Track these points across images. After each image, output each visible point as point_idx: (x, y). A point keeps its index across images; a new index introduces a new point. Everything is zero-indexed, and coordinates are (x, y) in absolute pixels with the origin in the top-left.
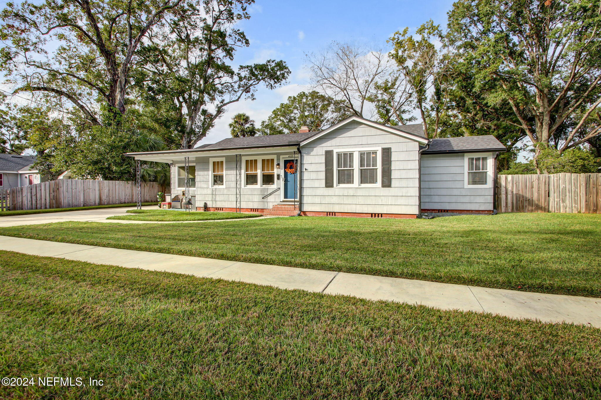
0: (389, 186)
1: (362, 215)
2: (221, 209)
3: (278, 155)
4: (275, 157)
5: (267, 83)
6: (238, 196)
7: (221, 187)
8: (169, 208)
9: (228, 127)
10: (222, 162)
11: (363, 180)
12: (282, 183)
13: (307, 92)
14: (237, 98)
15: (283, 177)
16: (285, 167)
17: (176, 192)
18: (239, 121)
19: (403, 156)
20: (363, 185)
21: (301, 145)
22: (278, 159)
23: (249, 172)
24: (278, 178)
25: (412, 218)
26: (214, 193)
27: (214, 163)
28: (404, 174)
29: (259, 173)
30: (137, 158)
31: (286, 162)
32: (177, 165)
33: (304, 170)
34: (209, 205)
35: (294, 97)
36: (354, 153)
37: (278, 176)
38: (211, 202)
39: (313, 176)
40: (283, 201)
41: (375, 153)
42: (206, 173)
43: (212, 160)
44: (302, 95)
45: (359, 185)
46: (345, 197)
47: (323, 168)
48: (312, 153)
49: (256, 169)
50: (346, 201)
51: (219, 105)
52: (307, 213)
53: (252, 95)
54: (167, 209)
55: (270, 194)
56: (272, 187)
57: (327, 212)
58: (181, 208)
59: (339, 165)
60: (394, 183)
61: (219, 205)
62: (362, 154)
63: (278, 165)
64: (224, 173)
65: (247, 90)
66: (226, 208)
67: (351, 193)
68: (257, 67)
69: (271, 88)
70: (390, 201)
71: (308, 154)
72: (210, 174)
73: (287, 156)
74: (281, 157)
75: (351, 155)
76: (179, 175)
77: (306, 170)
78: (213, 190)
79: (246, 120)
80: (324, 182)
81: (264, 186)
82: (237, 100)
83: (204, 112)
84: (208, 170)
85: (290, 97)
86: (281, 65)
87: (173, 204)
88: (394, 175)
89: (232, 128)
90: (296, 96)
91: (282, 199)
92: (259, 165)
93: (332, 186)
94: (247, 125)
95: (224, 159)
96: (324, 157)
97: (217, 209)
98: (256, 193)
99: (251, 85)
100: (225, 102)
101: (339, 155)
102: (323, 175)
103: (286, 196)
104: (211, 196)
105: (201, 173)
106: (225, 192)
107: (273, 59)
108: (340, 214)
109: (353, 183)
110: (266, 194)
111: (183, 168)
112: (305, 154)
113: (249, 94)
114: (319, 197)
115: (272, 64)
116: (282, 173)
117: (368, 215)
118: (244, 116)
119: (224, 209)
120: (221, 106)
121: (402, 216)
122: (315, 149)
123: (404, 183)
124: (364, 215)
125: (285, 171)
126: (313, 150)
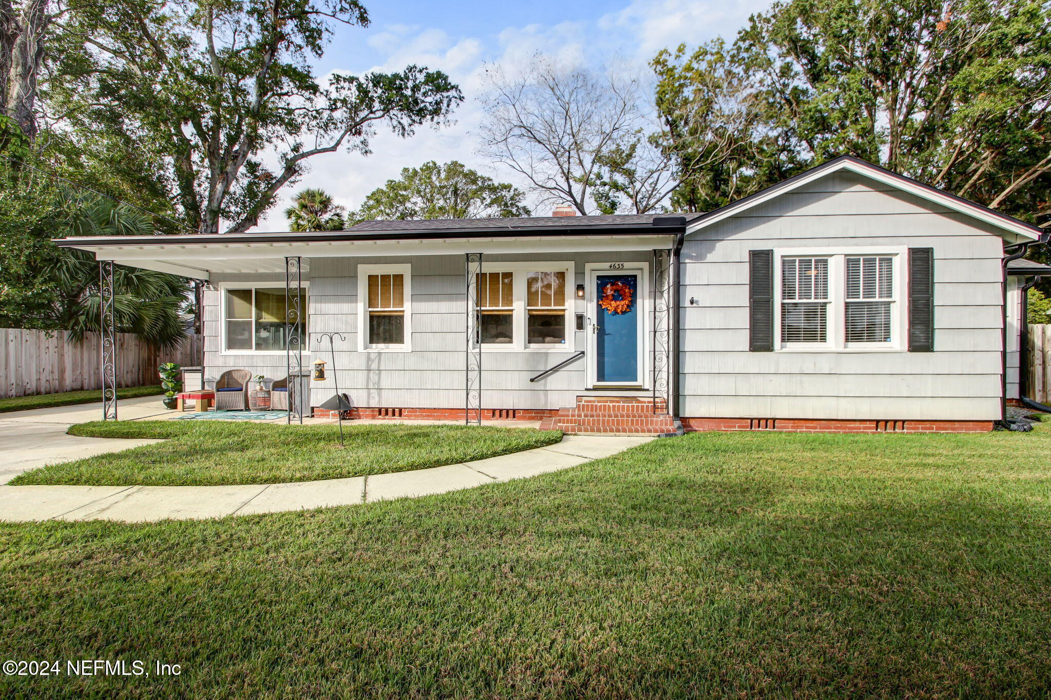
0: (928, 347)
1: (852, 425)
2: (398, 412)
3: (580, 260)
4: (569, 267)
5: (395, 123)
6: (473, 375)
7: (393, 347)
8: (204, 409)
9: (285, 216)
10: (399, 278)
11: (853, 334)
12: (590, 336)
13: (440, 163)
14: (332, 144)
15: (594, 321)
16: (601, 295)
17: (220, 362)
18: (309, 205)
19: (963, 272)
20: (854, 346)
21: (688, 232)
22: (580, 273)
23: (487, 307)
24: (580, 324)
25: (982, 429)
26: (374, 366)
27: (372, 279)
28: (966, 318)
29: (519, 311)
30: (103, 254)
31: (603, 282)
32: (223, 287)
33: (687, 304)
34: (358, 400)
35: (414, 170)
36: (831, 261)
37: (580, 321)
38: (364, 393)
39: (714, 319)
40: (595, 389)
41: (887, 260)
42: (345, 307)
43: (364, 271)
44: (431, 168)
45: (845, 347)
46: (805, 378)
47: (743, 296)
48: (710, 257)
49: (508, 299)
50: (810, 386)
51: (291, 155)
52: (692, 422)
53: (364, 143)
54: (198, 411)
55: (555, 369)
56: (557, 351)
57: (752, 420)
58: (247, 409)
59: (788, 292)
60: (940, 340)
61: (390, 400)
62: (852, 262)
63: (580, 287)
64: (407, 307)
65: (355, 129)
66: (413, 410)
67: (825, 365)
68: (377, 80)
69: (403, 135)
70: (928, 386)
71: (700, 258)
72: (359, 311)
73: (606, 265)
74: (589, 266)
75: (822, 262)
76: (230, 313)
77: (692, 302)
78: (369, 359)
79: (326, 203)
80: (745, 337)
81: (533, 345)
82: (334, 149)
83: (253, 167)
84: (353, 298)
85: (406, 170)
86: (438, 82)
87: (219, 396)
88: (941, 318)
89: (294, 218)
90: (418, 169)
91: (591, 379)
92: (520, 289)
93: (768, 347)
94: (326, 216)
95: (405, 270)
96: (746, 268)
97: (383, 412)
98: (510, 365)
99: (364, 120)
100: (305, 149)
101: (787, 263)
102: (743, 319)
103: (601, 376)
104: (362, 376)
105: (331, 307)
106: (412, 363)
107: (419, 66)
108: (791, 424)
109: (823, 339)
110: (542, 368)
111: (245, 294)
112: (691, 257)
113: (357, 140)
114: (732, 379)
115: (418, 75)
116: (590, 310)
117: (868, 424)
118: (321, 194)
119: (405, 413)
120: (295, 159)
121: (957, 425)
122: (719, 245)
123: (966, 341)
124: (857, 425)
125: (599, 306)
126: (711, 249)
